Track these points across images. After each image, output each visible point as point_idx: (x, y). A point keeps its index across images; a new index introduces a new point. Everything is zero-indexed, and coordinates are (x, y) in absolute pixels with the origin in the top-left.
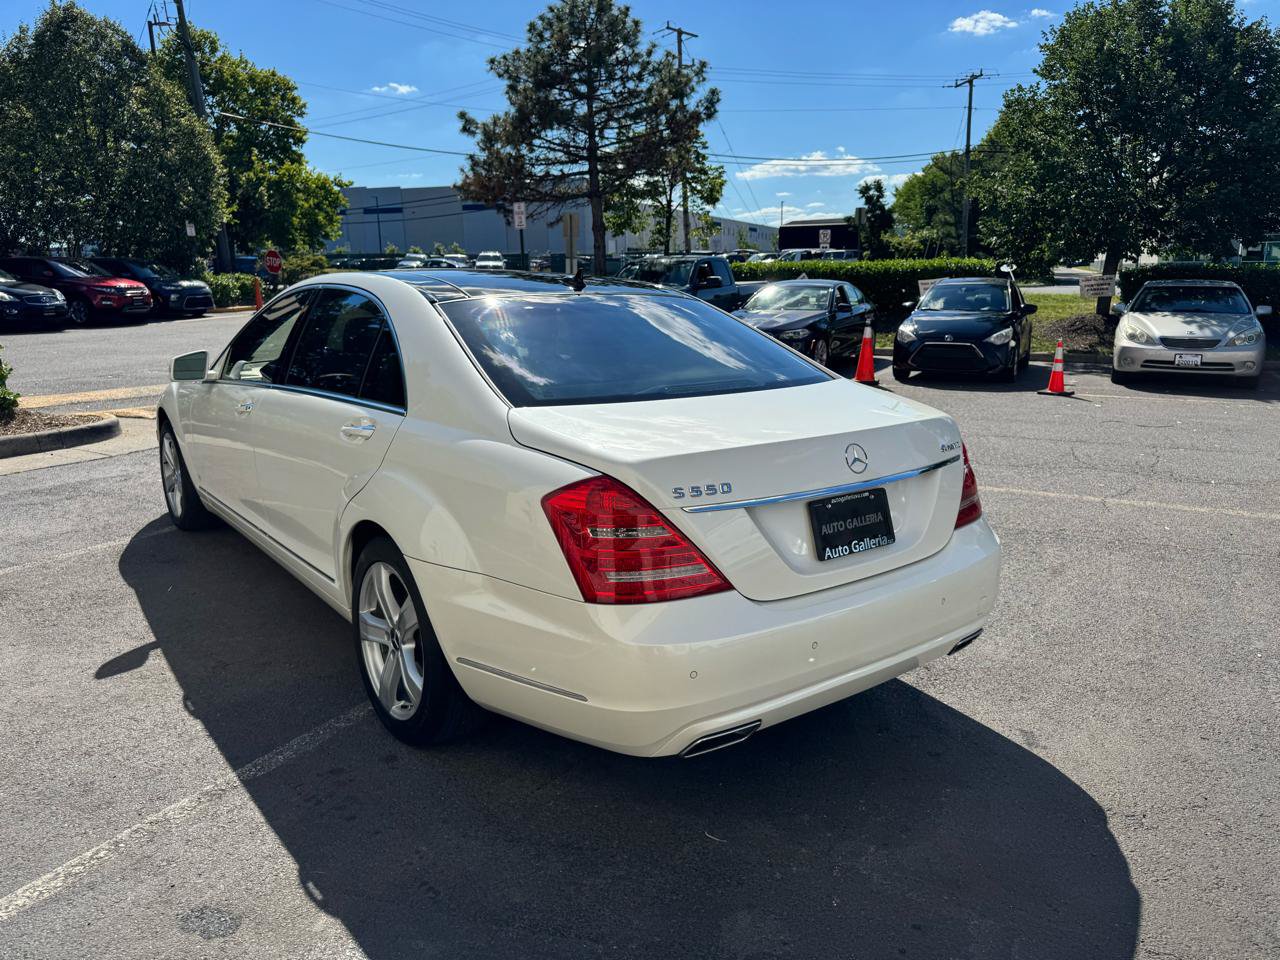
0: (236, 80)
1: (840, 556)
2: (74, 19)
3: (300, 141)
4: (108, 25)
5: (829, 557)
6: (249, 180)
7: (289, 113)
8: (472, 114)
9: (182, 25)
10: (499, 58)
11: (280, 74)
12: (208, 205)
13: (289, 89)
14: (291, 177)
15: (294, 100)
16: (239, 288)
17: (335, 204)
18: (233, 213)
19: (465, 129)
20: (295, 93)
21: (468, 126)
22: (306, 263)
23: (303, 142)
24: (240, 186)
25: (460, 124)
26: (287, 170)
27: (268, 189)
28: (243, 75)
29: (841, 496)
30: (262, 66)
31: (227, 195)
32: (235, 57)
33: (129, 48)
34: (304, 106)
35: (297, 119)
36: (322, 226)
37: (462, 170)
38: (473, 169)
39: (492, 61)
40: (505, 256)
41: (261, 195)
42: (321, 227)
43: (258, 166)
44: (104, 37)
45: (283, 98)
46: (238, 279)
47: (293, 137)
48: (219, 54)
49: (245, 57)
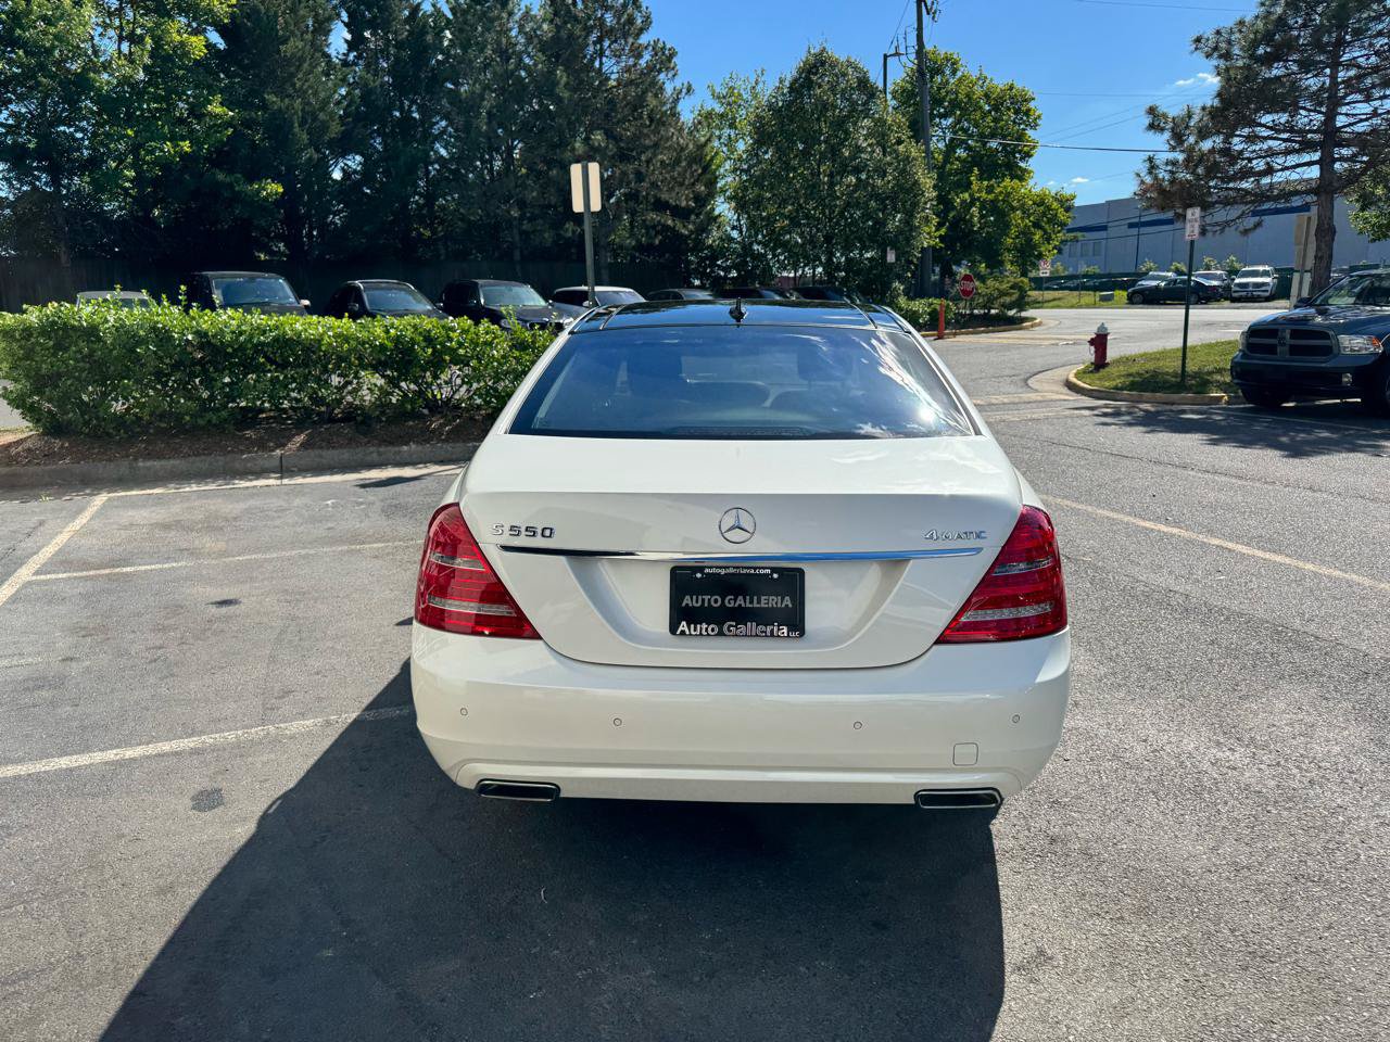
0: (970, 99)
1: (701, 634)
2: (823, 63)
3: (1028, 155)
4: (850, 64)
5: (683, 633)
6: (963, 201)
7: (1022, 127)
8: (1162, 109)
9: (920, 52)
10: (1209, 33)
11: (1018, 85)
12: (911, 230)
13: (1026, 100)
14: (1008, 195)
15: (1027, 113)
16: (929, 314)
17: (1053, 220)
18: (940, 236)
19: (1152, 127)
20: (1032, 105)
21: (1156, 121)
22: (1005, 286)
23: (1032, 156)
24: (954, 208)
25: (1147, 120)
26: (1005, 187)
27: (981, 210)
28: (978, 91)
29: (720, 568)
30: (999, 82)
31: (935, 220)
32: (974, 74)
33: (864, 83)
34: (1039, 117)
35: (1029, 132)
36: (1035, 245)
37: (1138, 175)
38: (1150, 173)
39: (1198, 40)
40: (1276, 270)
41: (972, 216)
42: (1035, 247)
43: (975, 187)
44: (844, 75)
45: (1017, 112)
46: (930, 305)
47: (1020, 152)
48: (959, 74)
49: (985, 73)
